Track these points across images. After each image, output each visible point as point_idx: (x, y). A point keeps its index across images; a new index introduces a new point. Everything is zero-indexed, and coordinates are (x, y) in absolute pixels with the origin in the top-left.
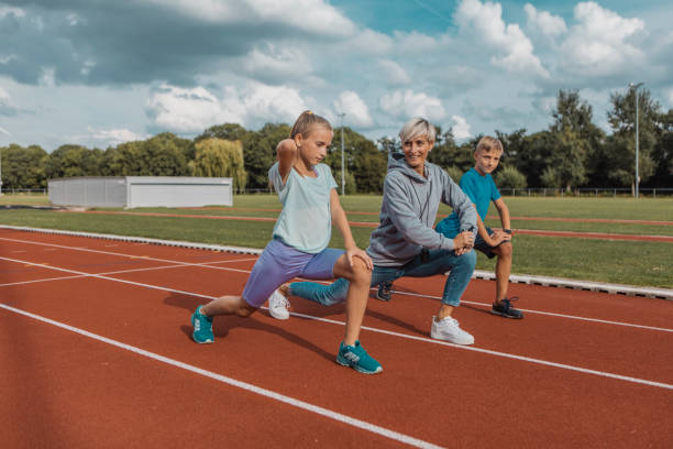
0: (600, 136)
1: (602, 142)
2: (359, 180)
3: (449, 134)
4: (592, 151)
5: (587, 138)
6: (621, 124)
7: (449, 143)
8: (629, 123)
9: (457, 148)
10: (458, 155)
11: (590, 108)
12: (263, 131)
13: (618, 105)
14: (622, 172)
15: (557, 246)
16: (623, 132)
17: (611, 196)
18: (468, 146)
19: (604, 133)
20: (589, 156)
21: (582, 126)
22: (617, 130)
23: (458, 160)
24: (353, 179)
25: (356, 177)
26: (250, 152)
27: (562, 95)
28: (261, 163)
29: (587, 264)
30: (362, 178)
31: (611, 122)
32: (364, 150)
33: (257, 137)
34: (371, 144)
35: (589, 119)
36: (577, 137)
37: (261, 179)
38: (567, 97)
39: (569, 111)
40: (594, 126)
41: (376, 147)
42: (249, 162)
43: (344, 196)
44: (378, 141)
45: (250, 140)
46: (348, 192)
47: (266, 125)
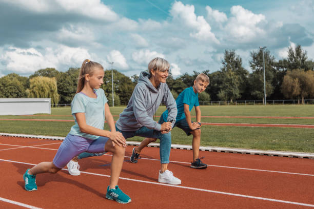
0: (246, 74)
1: (247, 77)
2: (122, 98)
4: (243, 81)
5: (240, 74)
7: (170, 77)
8: (260, 67)
9: (174, 80)
10: (174, 84)
11: (241, 59)
12: (68, 72)
13: (255, 58)
14: (257, 92)
15: (226, 131)
16: (257, 72)
17: (253, 104)
18: (180, 79)
19: (248, 72)
20: (241, 84)
21: (237, 69)
22: (254, 70)
23: (174, 86)
24: (118, 98)
25: (120, 97)
26: (61, 84)
27: (227, 53)
28: (67, 90)
29: (240, 140)
30: (124, 97)
31: (252, 66)
32: (124, 82)
33: (64, 75)
34: (128, 78)
35: (241, 65)
36: (235, 74)
37: (67, 99)
38: (229, 54)
39: (230, 61)
40: (243, 68)
41: (131, 80)
42: (60, 89)
43: (113, 107)
44: (132, 77)
45: (61, 77)
46: (116, 105)
47: (70, 69)
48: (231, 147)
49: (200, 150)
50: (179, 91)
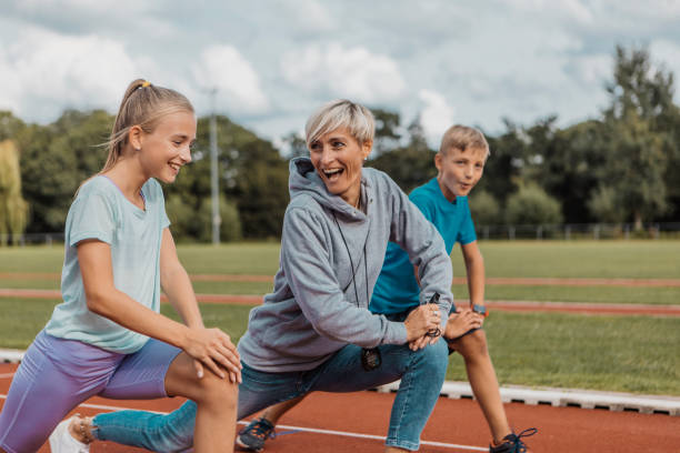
2: (248, 216)
3: (415, 126)
5: (668, 130)
7: (416, 141)
9: (431, 152)
11: (671, 76)
12: (60, 124)
15: (615, 333)
20: (672, 163)
21: (659, 109)
24: (233, 213)
25: (241, 209)
26: (34, 164)
27: (620, 53)
28: (56, 185)
29: (667, 365)
30: (253, 210)
32: (255, 157)
33: (45, 135)
34: (267, 145)
35: (670, 96)
36: (651, 129)
37: (56, 216)
38: (629, 57)
39: (633, 81)
41: (276, 151)
42: (31, 182)
43: (217, 246)
44: (284, 139)
45: (33, 141)
46: (225, 238)
47: (66, 112)
48: (632, 391)
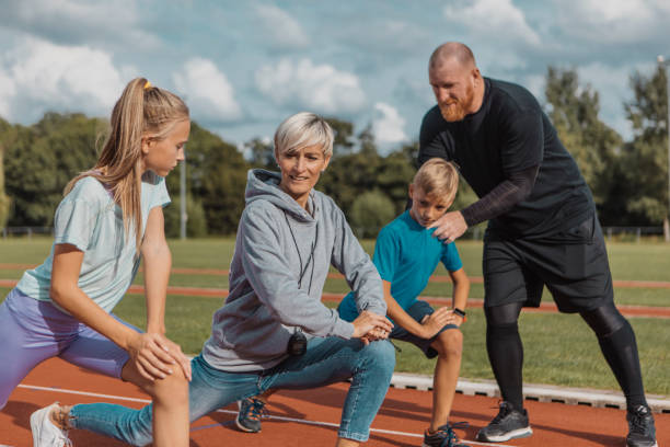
0: (613, 142)
1: (616, 152)
2: (213, 214)
3: (366, 135)
4: (601, 167)
5: (592, 144)
6: (647, 123)
7: (368, 150)
8: (657, 120)
9: (381, 159)
10: (382, 169)
11: (596, 95)
12: (41, 125)
13: (641, 92)
14: (649, 202)
15: (543, 329)
16: (649, 136)
17: (632, 241)
18: (399, 156)
19: (619, 136)
20: (596, 174)
21: (585, 125)
22: (640, 132)
23: (383, 178)
24: (199, 211)
25: (206, 207)
26: (17, 162)
27: (551, 73)
28: (37, 182)
29: (589, 360)
30: (217, 208)
31: (631, 118)
32: (220, 159)
33: (29, 136)
34: (232, 150)
35: (596, 113)
36: (577, 143)
37: (36, 211)
38: (559, 77)
39: (563, 100)
40: (602, 125)
41: (240, 155)
42: (13, 179)
43: (184, 241)
44: (246, 145)
45: (16, 141)
46: (191, 234)
47: (46, 115)
48: (559, 383)
49: (459, 392)
50: (398, 192)
